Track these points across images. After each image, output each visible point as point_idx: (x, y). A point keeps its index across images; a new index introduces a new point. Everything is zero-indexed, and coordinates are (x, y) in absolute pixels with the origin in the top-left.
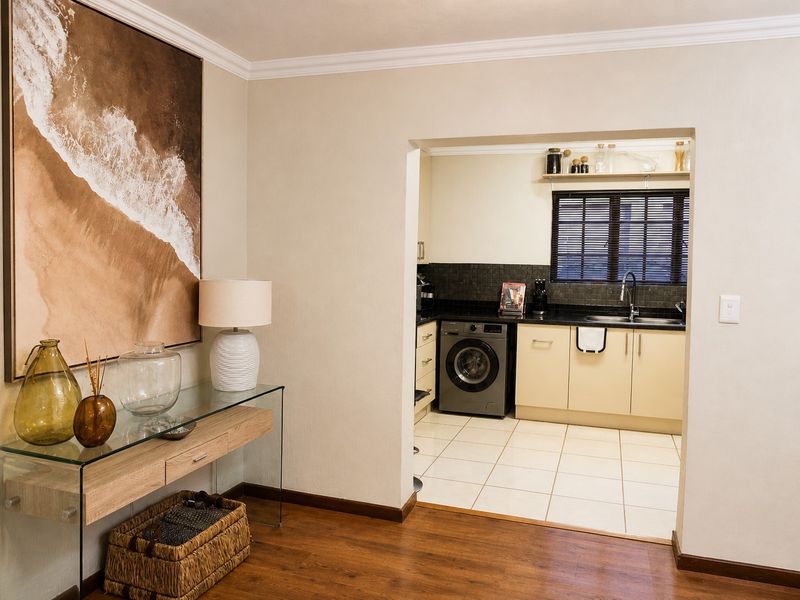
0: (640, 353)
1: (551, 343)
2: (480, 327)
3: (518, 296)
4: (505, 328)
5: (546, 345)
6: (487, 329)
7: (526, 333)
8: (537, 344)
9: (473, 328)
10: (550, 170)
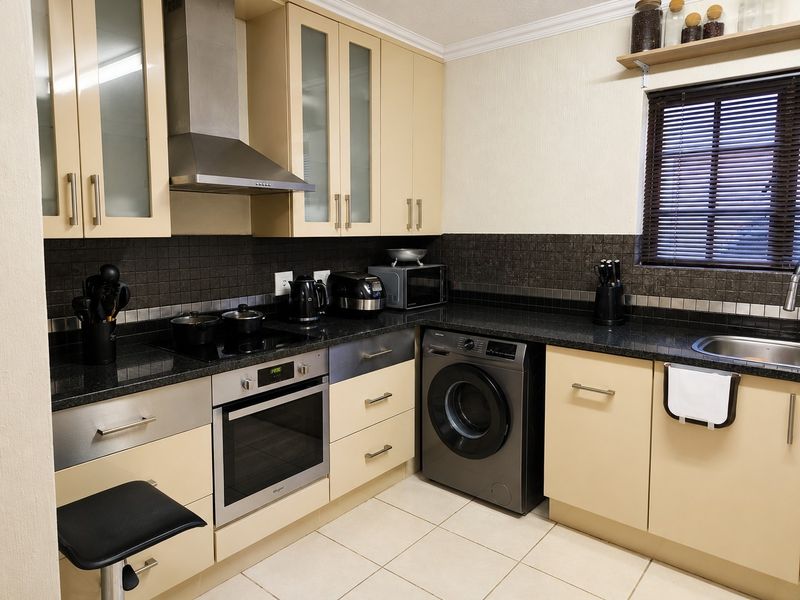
1: (611, 394)
4: (521, 350)
5: (601, 397)
6: (491, 349)
8: (582, 393)
10: (637, 47)
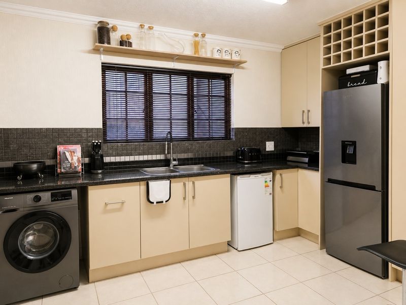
0: (194, 197)
1: (123, 203)
2: (46, 196)
3: (75, 159)
4: (74, 193)
5: (118, 206)
6: (55, 197)
7: (98, 196)
8: (109, 206)
9: (38, 199)
10: (101, 41)
